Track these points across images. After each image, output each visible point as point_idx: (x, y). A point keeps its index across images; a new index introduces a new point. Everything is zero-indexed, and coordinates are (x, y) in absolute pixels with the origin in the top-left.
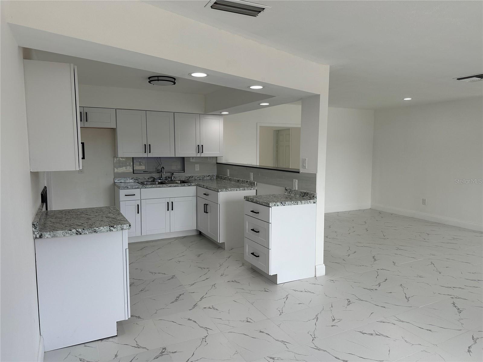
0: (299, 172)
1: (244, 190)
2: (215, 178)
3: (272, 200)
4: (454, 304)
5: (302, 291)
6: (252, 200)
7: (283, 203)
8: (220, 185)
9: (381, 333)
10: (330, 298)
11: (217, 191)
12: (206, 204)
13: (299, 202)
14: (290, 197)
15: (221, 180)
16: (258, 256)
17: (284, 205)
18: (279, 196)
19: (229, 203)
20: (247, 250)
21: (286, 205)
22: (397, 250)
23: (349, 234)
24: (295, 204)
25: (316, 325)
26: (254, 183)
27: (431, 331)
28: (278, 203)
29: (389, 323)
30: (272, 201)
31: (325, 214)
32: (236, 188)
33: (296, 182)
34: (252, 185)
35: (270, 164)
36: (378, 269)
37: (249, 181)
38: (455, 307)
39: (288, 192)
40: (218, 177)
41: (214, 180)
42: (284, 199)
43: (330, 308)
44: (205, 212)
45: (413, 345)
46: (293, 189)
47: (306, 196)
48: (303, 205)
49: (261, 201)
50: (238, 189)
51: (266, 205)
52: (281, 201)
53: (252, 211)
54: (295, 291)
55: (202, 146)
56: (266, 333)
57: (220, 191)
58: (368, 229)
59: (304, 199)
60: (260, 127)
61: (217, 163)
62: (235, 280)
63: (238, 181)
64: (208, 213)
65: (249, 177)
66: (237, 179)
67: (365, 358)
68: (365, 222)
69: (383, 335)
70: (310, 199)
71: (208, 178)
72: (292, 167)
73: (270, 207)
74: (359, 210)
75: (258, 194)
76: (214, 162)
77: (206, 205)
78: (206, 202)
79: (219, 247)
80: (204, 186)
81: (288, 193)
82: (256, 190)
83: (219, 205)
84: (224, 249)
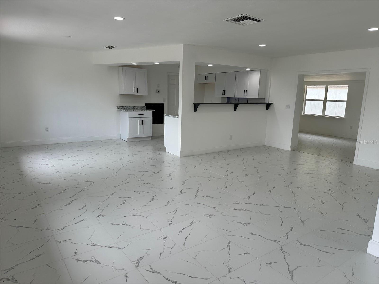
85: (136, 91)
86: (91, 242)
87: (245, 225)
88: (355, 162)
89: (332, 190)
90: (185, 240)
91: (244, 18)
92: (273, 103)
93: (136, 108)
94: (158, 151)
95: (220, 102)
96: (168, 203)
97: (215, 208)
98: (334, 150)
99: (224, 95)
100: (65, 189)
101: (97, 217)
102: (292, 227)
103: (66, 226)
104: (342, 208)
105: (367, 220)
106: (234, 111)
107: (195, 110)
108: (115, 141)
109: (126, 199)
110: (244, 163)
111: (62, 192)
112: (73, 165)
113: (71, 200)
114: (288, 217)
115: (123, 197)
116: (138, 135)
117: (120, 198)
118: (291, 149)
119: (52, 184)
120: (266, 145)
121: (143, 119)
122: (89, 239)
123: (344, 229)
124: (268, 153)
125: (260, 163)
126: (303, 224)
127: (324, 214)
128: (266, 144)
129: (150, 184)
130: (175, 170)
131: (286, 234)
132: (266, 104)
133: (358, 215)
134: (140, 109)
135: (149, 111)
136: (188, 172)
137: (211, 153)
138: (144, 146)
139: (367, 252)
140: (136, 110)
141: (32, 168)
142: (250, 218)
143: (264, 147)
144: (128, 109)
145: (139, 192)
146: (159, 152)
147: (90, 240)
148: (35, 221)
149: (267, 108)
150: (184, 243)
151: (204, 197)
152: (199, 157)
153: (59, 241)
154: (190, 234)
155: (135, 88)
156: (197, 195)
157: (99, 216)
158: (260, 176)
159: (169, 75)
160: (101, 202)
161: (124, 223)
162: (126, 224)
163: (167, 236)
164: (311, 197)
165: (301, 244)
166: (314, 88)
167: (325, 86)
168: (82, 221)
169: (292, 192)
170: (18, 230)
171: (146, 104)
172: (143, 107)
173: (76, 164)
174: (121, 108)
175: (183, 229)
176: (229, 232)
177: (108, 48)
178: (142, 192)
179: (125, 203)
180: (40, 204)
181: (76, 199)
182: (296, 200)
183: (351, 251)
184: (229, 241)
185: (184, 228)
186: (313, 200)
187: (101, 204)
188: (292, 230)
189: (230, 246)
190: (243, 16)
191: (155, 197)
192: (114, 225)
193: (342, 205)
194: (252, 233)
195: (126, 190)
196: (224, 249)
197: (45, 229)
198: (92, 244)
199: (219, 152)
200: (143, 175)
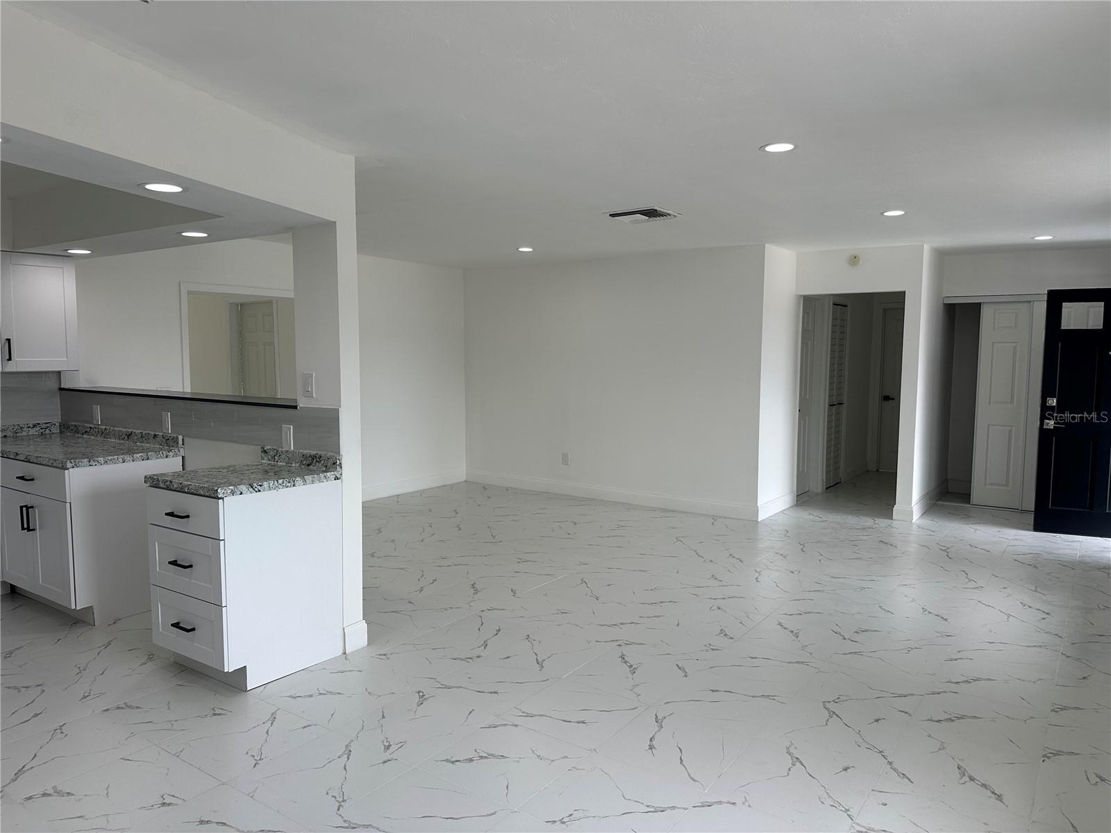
0: (295, 407)
1: (148, 459)
2: (56, 430)
3: (225, 480)
4: (622, 657)
5: (311, 696)
6: (168, 483)
7: (255, 485)
8: (71, 450)
9: (490, 752)
10: (380, 696)
11: (60, 466)
12: (26, 506)
13: (298, 479)
14: (277, 469)
15: (76, 435)
16: (193, 629)
17: (260, 491)
18: (247, 468)
19: (100, 499)
20: (161, 618)
21: (264, 490)
22: (519, 562)
23: (423, 540)
24: (289, 484)
25: (345, 769)
26: (176, 440)
27: (585, 723)
28: (243, 488)
29: (505, 725)
30: (225, 483)
31: (363, 503)
32: (123, 454)
33: (290, 431)
34: (169, 443)
35: (223, 388)
36: (483, 611)
37: (160, 434)
38: (626, 662)
39: (270, 457)
40: (64, 427)
41: (52, 436)
42: (260, 476)
43: (379, 721)
44: (23, 528)
45: (552, 761)
46: (282, 448)
47: (317, 464)
48: (309, 487)
49: (193, 484)
50: (127, 458)
51: (207, 494)
52: (251, 482)
53: (171, 514)
54: (294, 698)
55: (9, 340)
56: (217, 823)
57: (69, 465)
58: (461, 526)
59: (311, 472)
60: (189, 293)
61: (61, 389)
62: (125, 703)
63: (129, 435)
64: (33, 530)
65: (160, 423)
66: (125, 430)
67: (458, 817)
68: (455, 511)
69: (493, 756)
70: (326, 472)
71: (32, 431)
72: (282, 394)
73: (220, 498)
74: (444, 486)
75: (188, 467)
76: (53, 385)
77: (28, 508)
78: (27, 501)
79: (75, 620)
80: (17, 454)
81: (269, 460)
82: (183, 457)
83: (68, 505)
84: (90, 624)
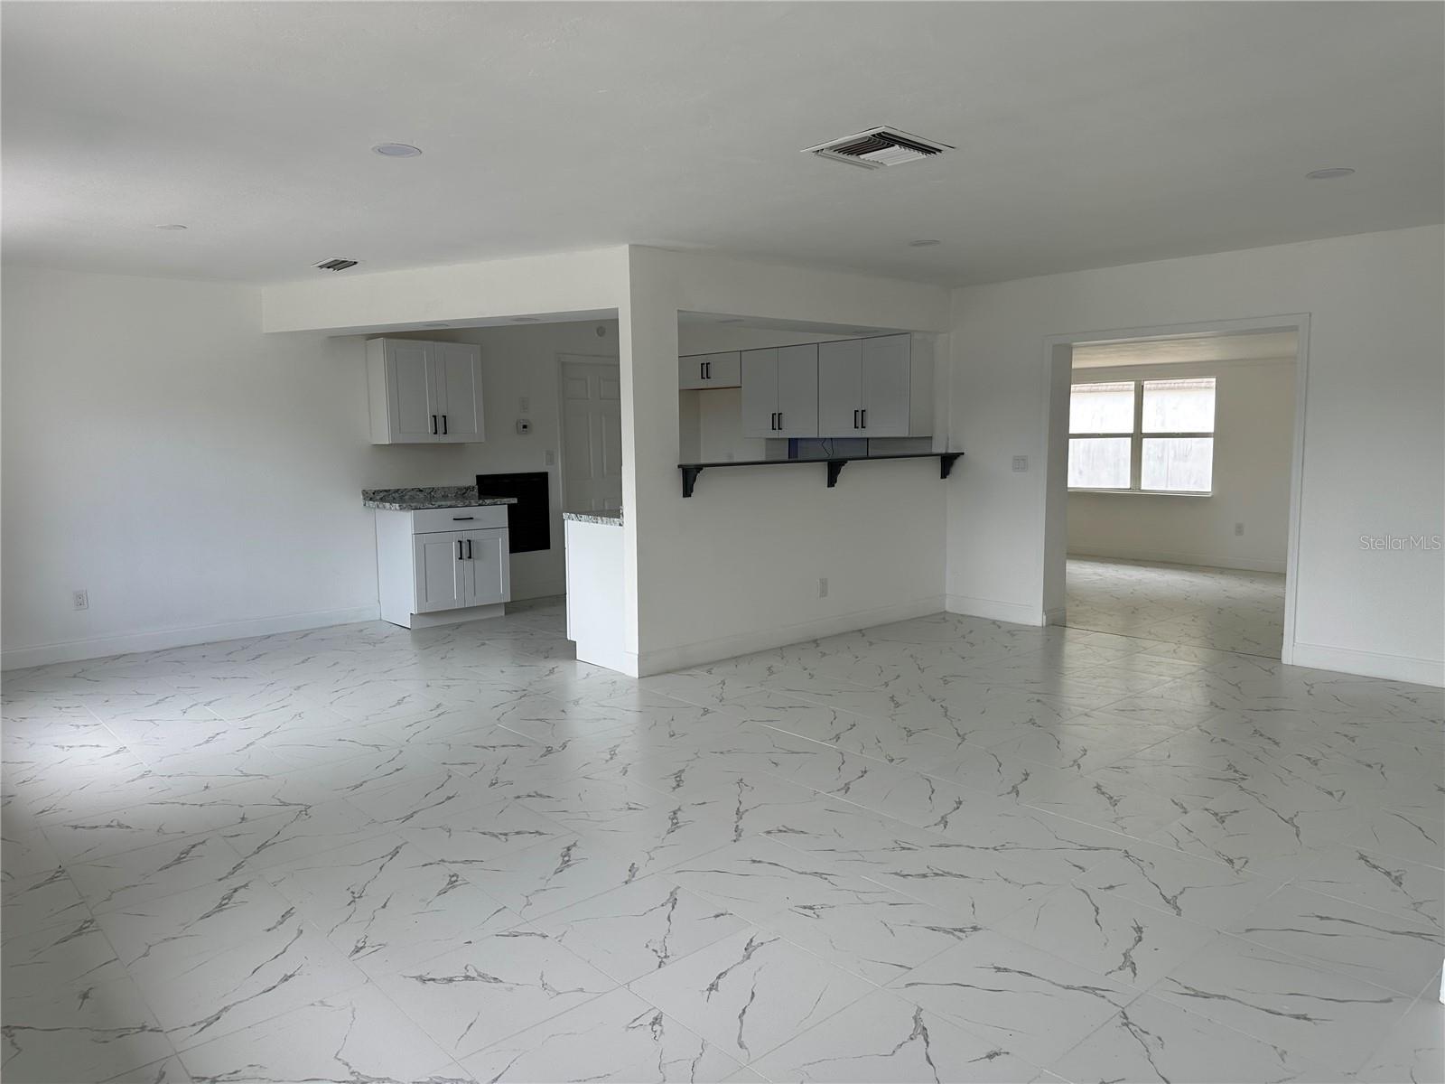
85: (441, 429)
86: (350, 1068)
87: (959, 938)
88: (1287, 657)
89: (1237, 769)
90: (742, 1022)
91: (884, 140)
92: (963, 454)
93: (439, 494)
94: (546, 658)
95: (762, 458)
96: (632, 869)
97: (825, 876)
98: (1196, 617)
99: (779, 429)
100: (193, 843)
101: (350, 956)
102: (1138, 927)
103: (225, 1008)
104: (1298, 836)
105: (1397, 874)
106: (828, 486)
107: (687, 491)
108: (362, 631)
109: (455, 868)
110: (887, 684)
111: (179, 860)
112: (207, 742)
113: (227, 892)
114: (1111, 887)
115: (443, 861)
116: (455, 599)
117: (431, 864)
118: (1045, 621)
119: (128, 827)
120: (951, 611)
121: (472, 536)
122: (335, 1057)
123: (1328, 918)
124: (966, 640)
125: (946, 682)
126: (1175, 912)
127: (1238, 864)
128: (948, 608)
129: (541, 796)
130: (631, 733)
131: (1125, 958)
132: (940, 457)
133: (1362, 857)
134: (456, 497)
135: (495, 504)
136: (684, 735)
137: (752, 654)
138: (483, 644)
139: (1441, 999)
140: (443, 503)
141: (32, 765)
142: (973, 906)
143: (943, 617)
144: (410, 499)
145: (506, 834)
146: (551, 664)
147: (339, 1060)
148: (85, 996)
149: (945, 473)
150: (740, 1036)
151: (769, 832)
152: (709, 672)
153: (205, 1079)
154: (753, 993)
155: (435, 417)
156: (740, 827)
157: (358, 950)
158: (961, 733)
159: (563, 364)
160: (356, 889)
161: (472, 973)
162: (483, 976)
163: (661, 1012)
164: (1173, 801)
165: (1192, 993)
166: (1084, 392)
167: (1133, 383)
168: (290, 976)
169: (1098, 787)
170: (13, 1043)
171: (480, 479)
172: (467, 489)
173: (219, 737)
174: (378, 498)
175: (721, 974)
176: (904, 970)
177: (329, 268)
178: (518, 833)
179: (457, 883)
180: (92, 921)
181: (247, 885)
182: (1122, 818)
183: (1381, 1001)
184: (916, 1008)
185: (725, 973)
186: (1182, 810)
187: (356, 895)
188: (1140, 939)
189: (925, 1029)
190: (879, 134)
191: (573, 849)
192: (432, 982)
193: (1290, 821)
194: (995, 968)
195: (450, 830)
196: (904, 1043)
197: (133, 1031)
198: (355, 1078)
199: (781, 648)
200: (504, 763)
